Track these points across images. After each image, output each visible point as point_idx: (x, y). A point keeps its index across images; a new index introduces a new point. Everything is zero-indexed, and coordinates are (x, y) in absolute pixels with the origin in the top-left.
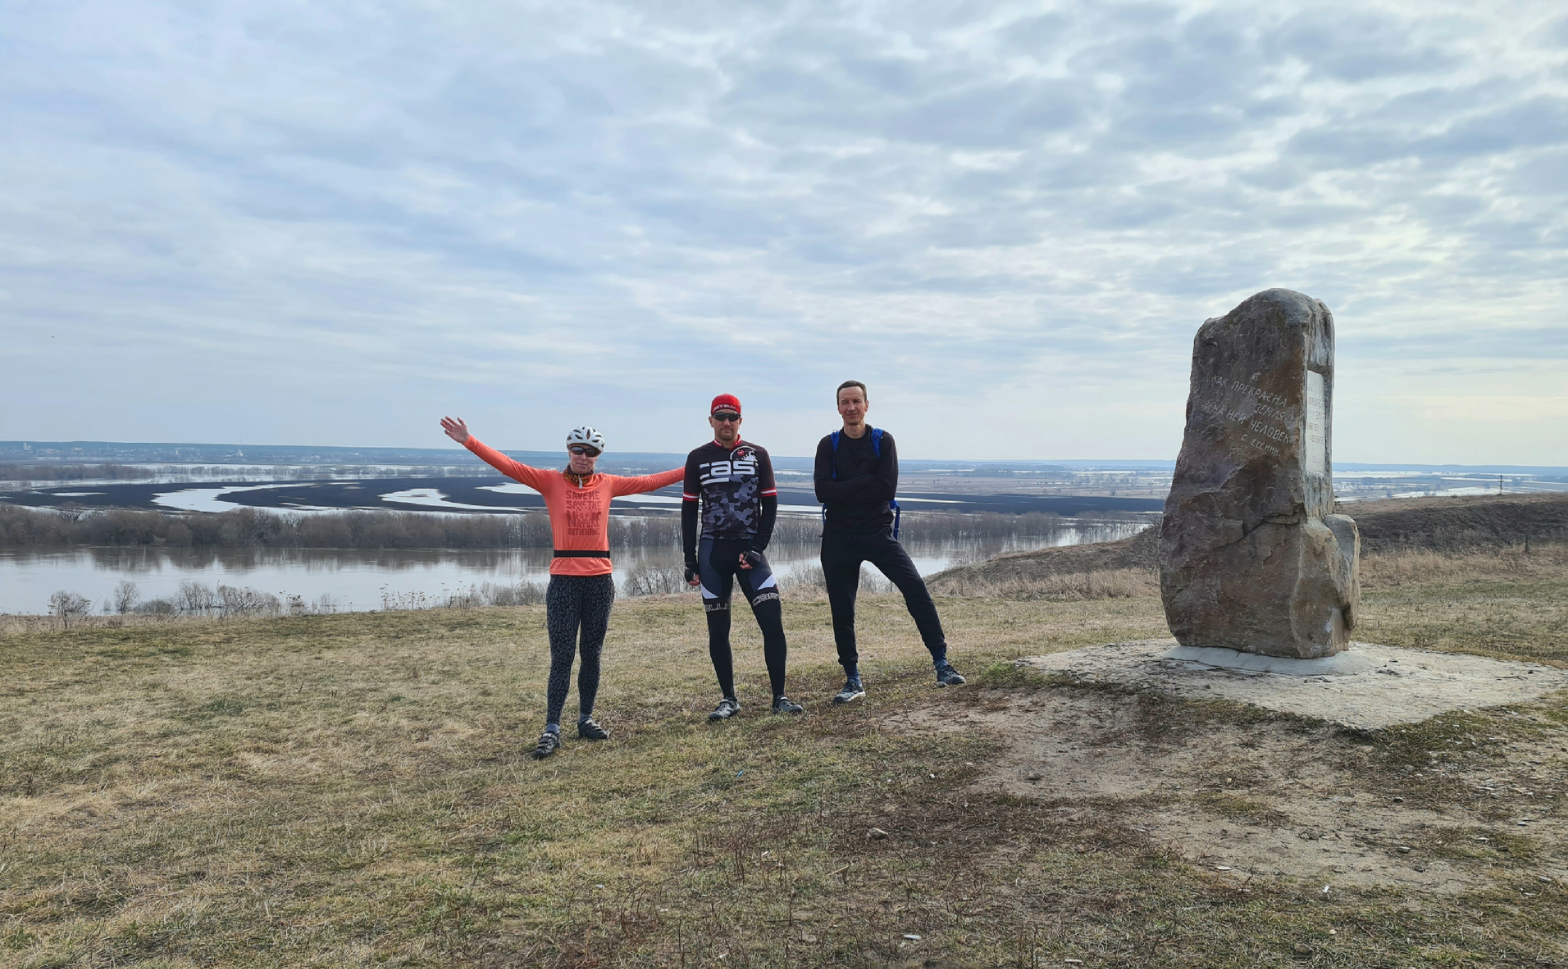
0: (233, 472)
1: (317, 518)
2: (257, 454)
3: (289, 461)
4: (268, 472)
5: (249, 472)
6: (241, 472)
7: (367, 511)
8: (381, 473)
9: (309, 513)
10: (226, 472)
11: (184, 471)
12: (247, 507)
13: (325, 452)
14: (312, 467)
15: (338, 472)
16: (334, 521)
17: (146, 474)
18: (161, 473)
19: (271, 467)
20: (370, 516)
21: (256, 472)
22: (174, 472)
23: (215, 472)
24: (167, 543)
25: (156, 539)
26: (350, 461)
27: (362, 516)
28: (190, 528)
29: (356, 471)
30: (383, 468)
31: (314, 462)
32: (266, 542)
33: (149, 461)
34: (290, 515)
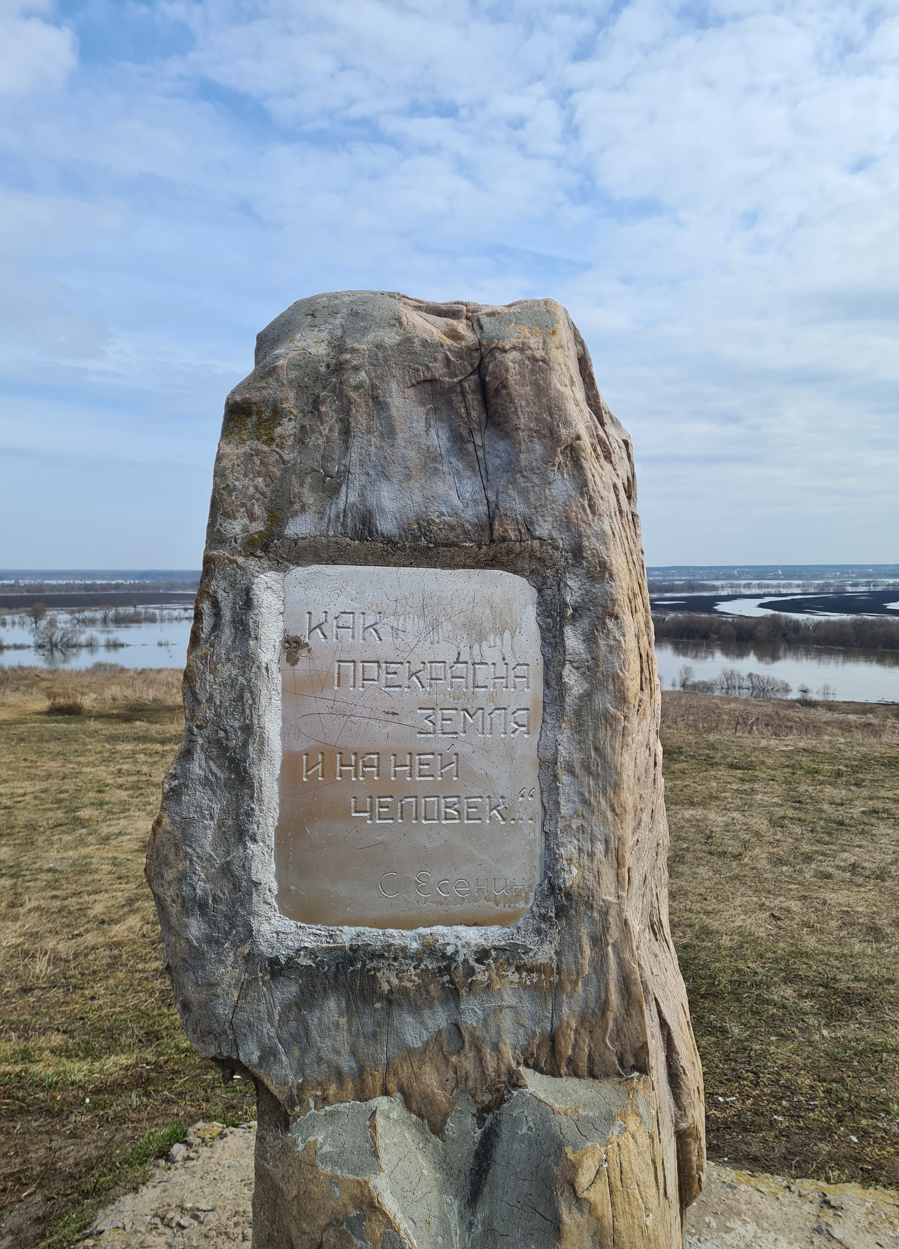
0: (773, 586)
1: (828, 623)
2: (791, 572)
3: (815, 577)
4: (798, 586)
5: (784, 586)
6: (778, 586)
7: (870, 618)
9: (823, 619)
10: (767, 586)
11: (739, 586)
12: (776, 612)
13: (844, 569)
14: (832, 581)
15: (852, 585)
16: (841, 624)
17: (714, 588)
18: (723, 587)
19: (801, 582)
20: (872, 621)
21: (789, 586)
22: (732, 586)
23: (760, 586)
24: (719, 639)
25: (712, 635)
26: (864, 577)
27: (866, 621)
28: (735, 628)
29: (868, 584)
31: (835, 577)
32: (788, 640)
33: (717, 579)
34: (808, 619)
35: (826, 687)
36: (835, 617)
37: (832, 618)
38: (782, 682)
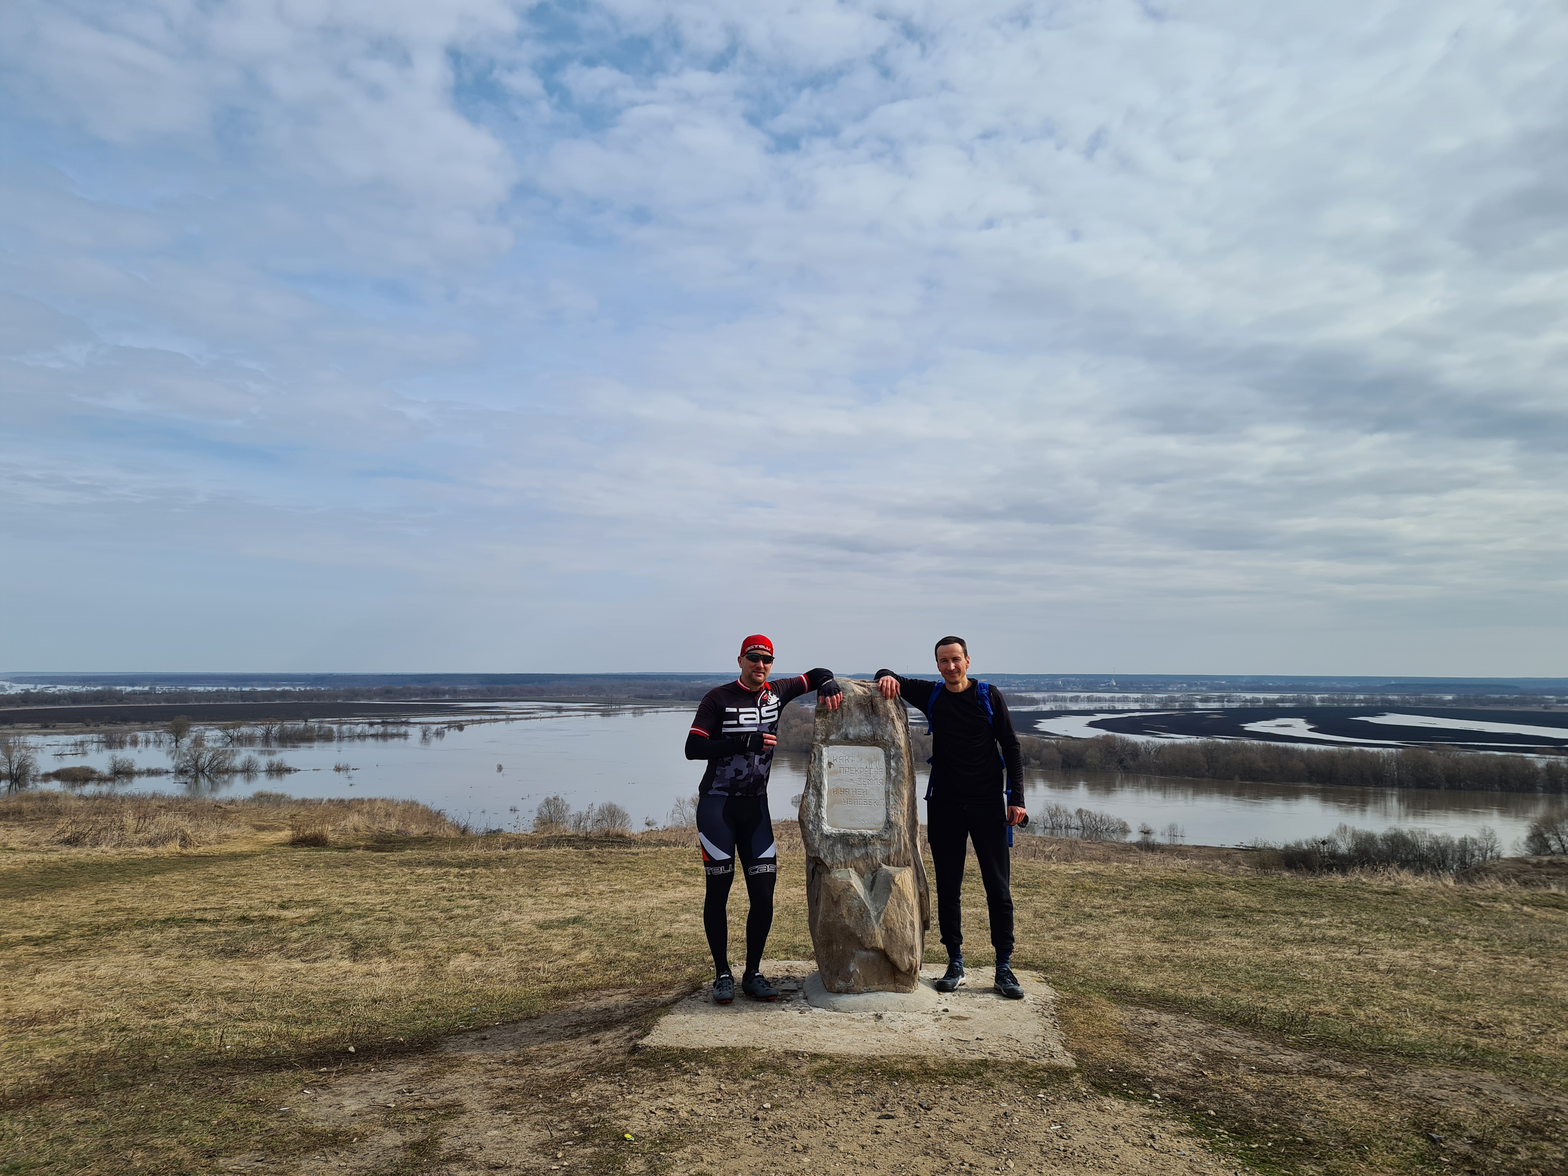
0: (1106, 700)
1: (1173, 746)
2: (1127, 683)
3: (1157, 690)
4: (1136, 701)
5: (1119, 700)
6: (1112, 700)
7: (1224, 741)
8: (1246, 701)
9: (1166, 741)
10: (1099, 700)
11: (1064, 700)
12: (1110, 733)
13: (1191, 682)
14: (1177, 695)
15: (1201, 701)
16: (1189, 749)
17: (1033, 702)
18: (1044, 701)
19: (1139, 696)
20: (1226, 744)
21: (1125, 700)
22: (1056, 700)
23: (1089, 700)
24: (1041, 765)
26: (1216, 689)
27: (1219, 744)
28: (1061, 752)
29: (1221, 699)
30: (1249, 696)
31: (1180, 690)
32: (1125, 768)
33: (1037, 690)
34: (1148, 742)
35: (1172, 828)
36: (1182, 739)
37: (1178, 741)
38: (1119, 821)
